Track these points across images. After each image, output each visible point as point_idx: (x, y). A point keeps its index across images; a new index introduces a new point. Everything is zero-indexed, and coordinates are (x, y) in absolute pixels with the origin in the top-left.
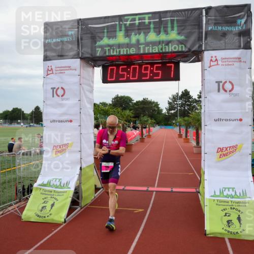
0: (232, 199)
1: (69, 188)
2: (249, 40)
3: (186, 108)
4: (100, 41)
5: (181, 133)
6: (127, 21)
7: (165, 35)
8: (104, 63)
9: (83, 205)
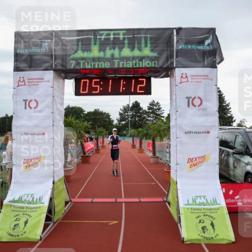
1: (43, 203)
3: (137, 119)
4: (74, 54)
5: (135, 144)
6: (102, 36)
7: (139, 51)
8: (76, 75)
9: (55, 220)
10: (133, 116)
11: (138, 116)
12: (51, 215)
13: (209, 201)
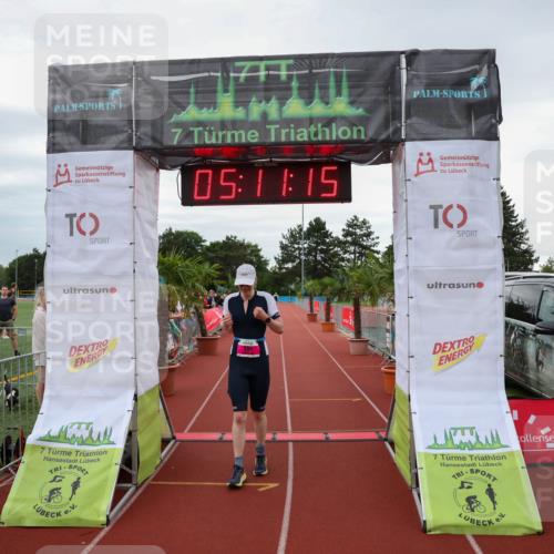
2: (494, 121)
3: (319, 258)
4: (179, 113)
5: (315, 312)
6: (240, 72)
7: (323, 105)
9: (140, 479)
10: (310, 251)
11: (322, 251)
12: (131, 468)
13: (483, 440)
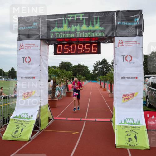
0: (131, 125)
1: (33, 119)
3: (105, 70)
4: (52, 29)
5: (102, 85)
6: (69, 18)
7: (92, 27)
8: (55, 42)
10: (102, 68)
11: (106, 68)
13: (135, 122)
